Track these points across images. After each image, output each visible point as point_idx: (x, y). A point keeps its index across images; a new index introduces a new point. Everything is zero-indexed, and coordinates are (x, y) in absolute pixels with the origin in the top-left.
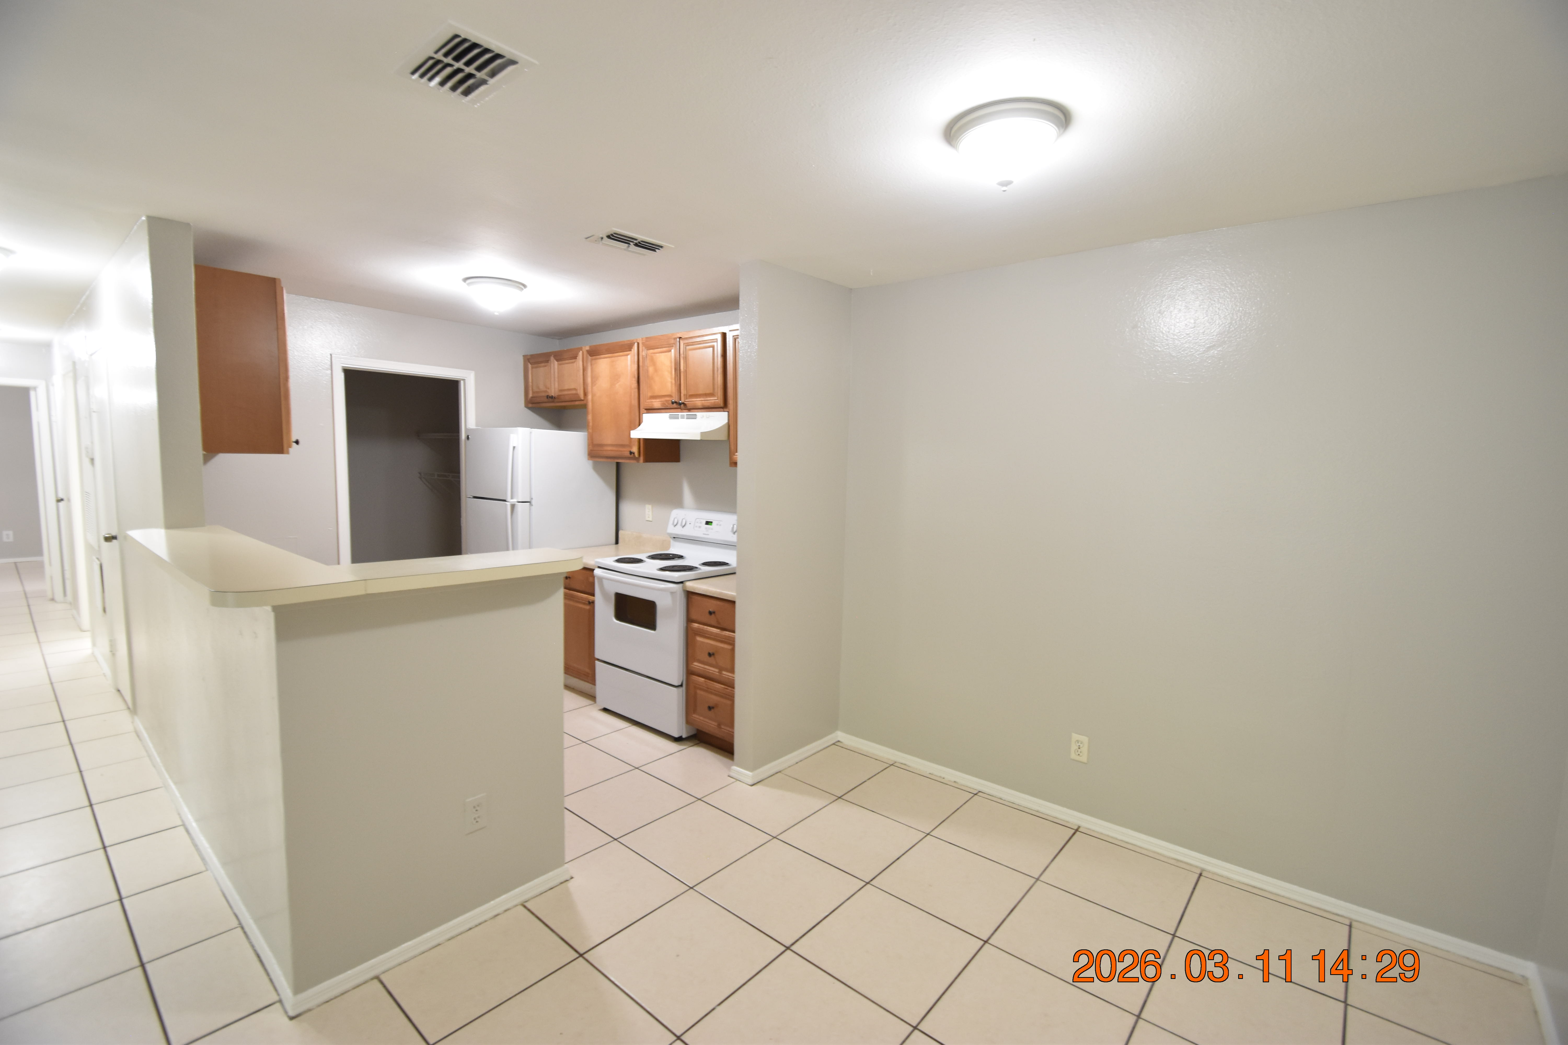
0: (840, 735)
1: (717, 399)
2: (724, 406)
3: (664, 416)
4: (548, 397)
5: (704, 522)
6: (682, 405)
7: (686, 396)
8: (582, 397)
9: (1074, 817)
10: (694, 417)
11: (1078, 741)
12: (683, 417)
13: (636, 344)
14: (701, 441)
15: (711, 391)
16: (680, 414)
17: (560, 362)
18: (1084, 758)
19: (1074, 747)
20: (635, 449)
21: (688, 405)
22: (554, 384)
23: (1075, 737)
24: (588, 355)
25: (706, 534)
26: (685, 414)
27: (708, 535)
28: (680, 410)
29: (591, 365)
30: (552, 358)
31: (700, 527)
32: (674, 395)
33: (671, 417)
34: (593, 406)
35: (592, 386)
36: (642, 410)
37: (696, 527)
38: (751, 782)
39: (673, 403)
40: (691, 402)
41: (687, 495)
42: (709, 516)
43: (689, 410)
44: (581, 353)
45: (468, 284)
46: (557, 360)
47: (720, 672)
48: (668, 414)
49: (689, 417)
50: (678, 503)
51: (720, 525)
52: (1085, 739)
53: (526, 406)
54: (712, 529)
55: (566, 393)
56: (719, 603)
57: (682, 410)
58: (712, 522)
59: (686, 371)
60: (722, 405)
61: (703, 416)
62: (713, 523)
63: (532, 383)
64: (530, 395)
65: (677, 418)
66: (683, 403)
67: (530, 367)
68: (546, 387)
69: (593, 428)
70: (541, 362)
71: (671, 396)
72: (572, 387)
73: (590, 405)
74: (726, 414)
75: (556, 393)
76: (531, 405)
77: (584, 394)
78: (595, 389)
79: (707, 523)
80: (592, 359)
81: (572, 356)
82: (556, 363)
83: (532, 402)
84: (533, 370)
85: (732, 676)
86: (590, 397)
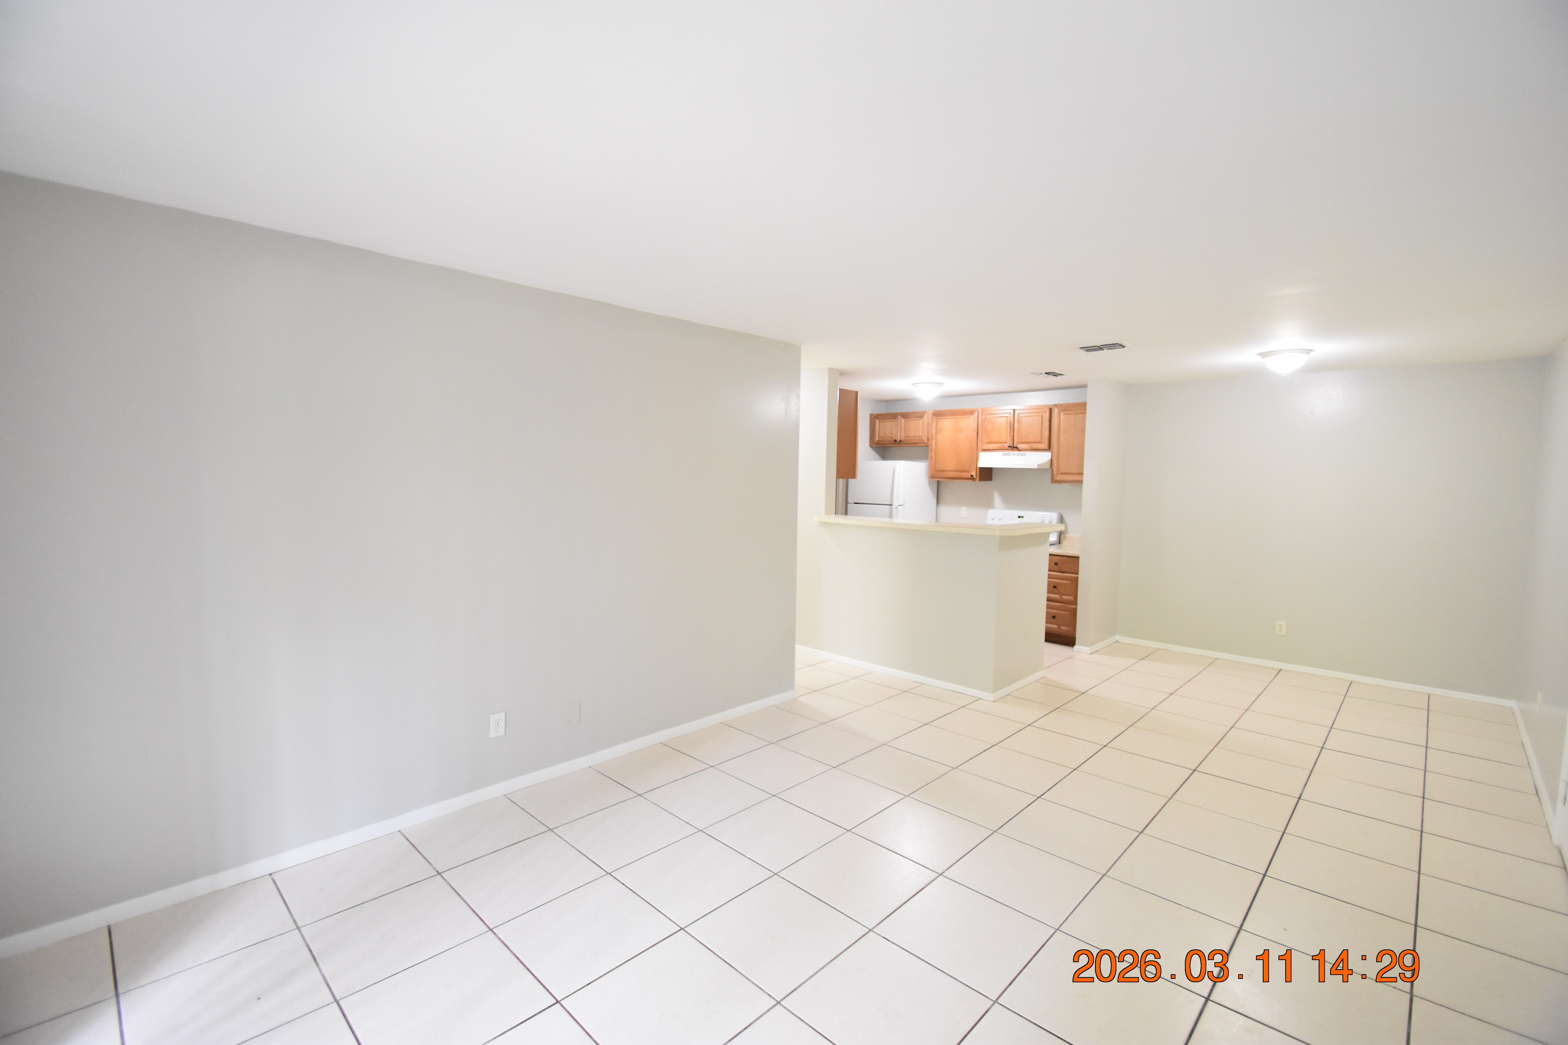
0: (1118, 637)
1: (1045, 445)
2: (1049, 448)
3: (999, 454)
4: (894, 440)
5: (1017, 517)
7: (1018, 443)
8: (926, 442)
9: (1279, 665)
10: (1025, 455)
11: (1280, 625)
12: (1014, 455)
13: (977, 412)
14: (1038, 469)
15: (1040, 441)
16: (1012, 453)
17: (906, 420)
18: (1284, 633)
19: (1278, 628)
20: (974, 474)
21: (1019, 448)
22: (900, 432)
23: (1279, 622)
24: (934, 416)
26: (1016, 453)
28: (1012, 450)
29: (936, 422)
30: (900, 416)
32: (1009, 442)
33: (1003, 455)
34: (936, 448)
35: (936, 436)
36: (980, 450)
38: (1090, 653)
39: (1009, 447)
40: (1020, 446)
41: (997, 499)
42: (1021, 513)
43: (1021, 451)
44: (926, 415)
45: (914, 387)
46: (904, 418)
47: (1061, 596)
48: (1001, 453)
49: (1018, 455)
50: (990, 505)
51: (1031, 518)
52: (1284, 623)
53: (871, 446)
55: (911, 438)
56: (1060, 558)
57: (1014, 450)
59: (1018, 429)
60: (1048, 448)
61: (1031, 455)
63: (879, 431)
64: (877, 439)
66: (1015, 447)
67: (877, 421)
68: (893, 434)
69: (935, 461)
70: (888, 419)
71: (1006, 443)
72: (917, 435)
73: (934, 446)
74: (1050, 454)
75: (903, 438)
76: (875, 445)
77: (928, 440)
78: (939, 437)
79: (1019, 517)
80: (937, 419)
81: (918, 417)
82: (903, 420)
83: (877, 444)
84: (881, 423)
85: (1072, 598)
86: (934, 442)
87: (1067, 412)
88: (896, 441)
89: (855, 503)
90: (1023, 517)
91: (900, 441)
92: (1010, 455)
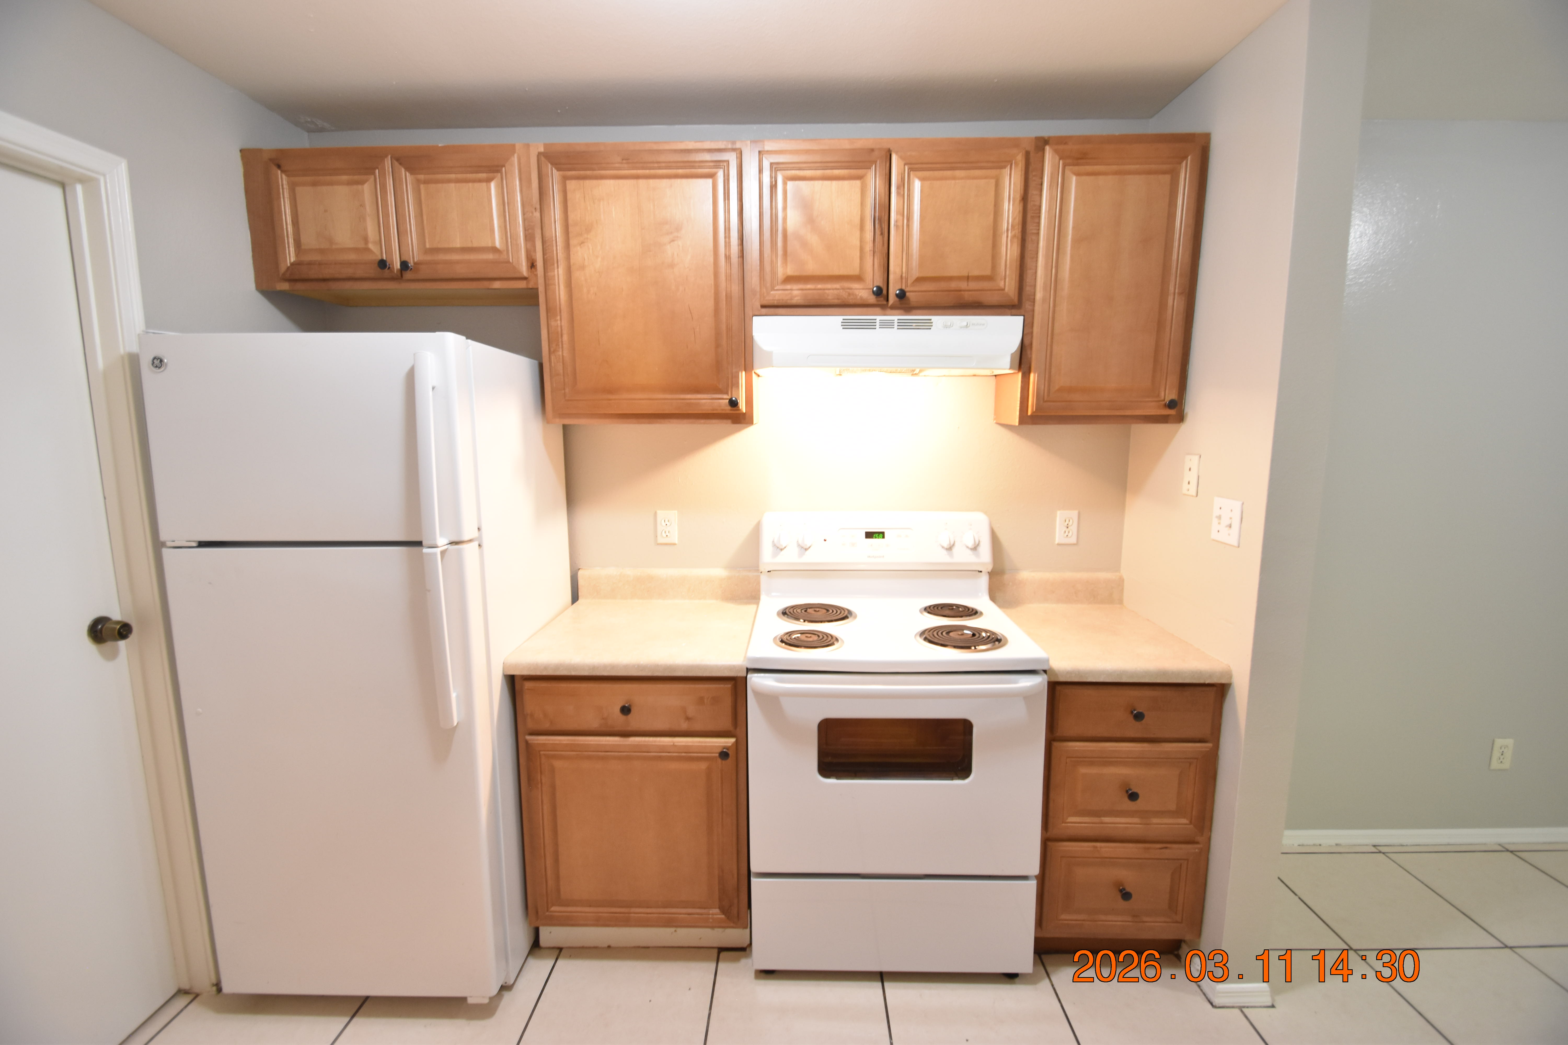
1: (999, 290)
2: (1019, 301)
5: (863, 535)
6: (891, 300)
8: (524, 270)
10: (928, 325)
12: (884, 325)
15: (988, 272)
16: (878, 318)
17: (424, 177)
21: (910, 300)
22: (400, 232)
24: (549, 166)
25: (874, 557)
26: (893, 318)
27: (880, 557)
28: (878, 310)
29: (562, 193)
30: (388, 162)
31: (853, 544)
32: (865, 277)
33: (846, 325)
34: (568, 299)
35: (567, 246)
37: (843, 544)
38: (1270, 1000)
40: (914, 293)
43: (909, 310)
44: (516, 157)
46: (411, 169)
47: (1145, 822)
48: (840, 319)
49: (902, 325)
53: (266, 287)
54: (880, 548)
55: (454, 256)
56: (1151, 692)
57: (885, 309)
59: (908, 227)
60: (1012, 302)
61: (951, 325)
62: (887, 535)
63: (296, 224)
64: (290, 257)
66: (894, 296)
67: (283, 180)
68: (366, 240)
69: (573, 349)
70: (336, 172)
71: (858, 278)
72: (485, 242)
73: (561, 293)
74: (1016, 322)
75: (414, 255)
76: (285, 286)
77: (532, 265)
78: (579, 254)
79: (869, 535)
80: (565, 179)
81: (478, 169)
82: (407, 178)
83: (294, 276)
84: (299, 190)
85: (1184, 821)
86: (559, 273)
87: (1089, 168)
88: (383, 264)
89: (202, 544)
90: (882, 534)
91: (404, 265)
92: (871, 326)
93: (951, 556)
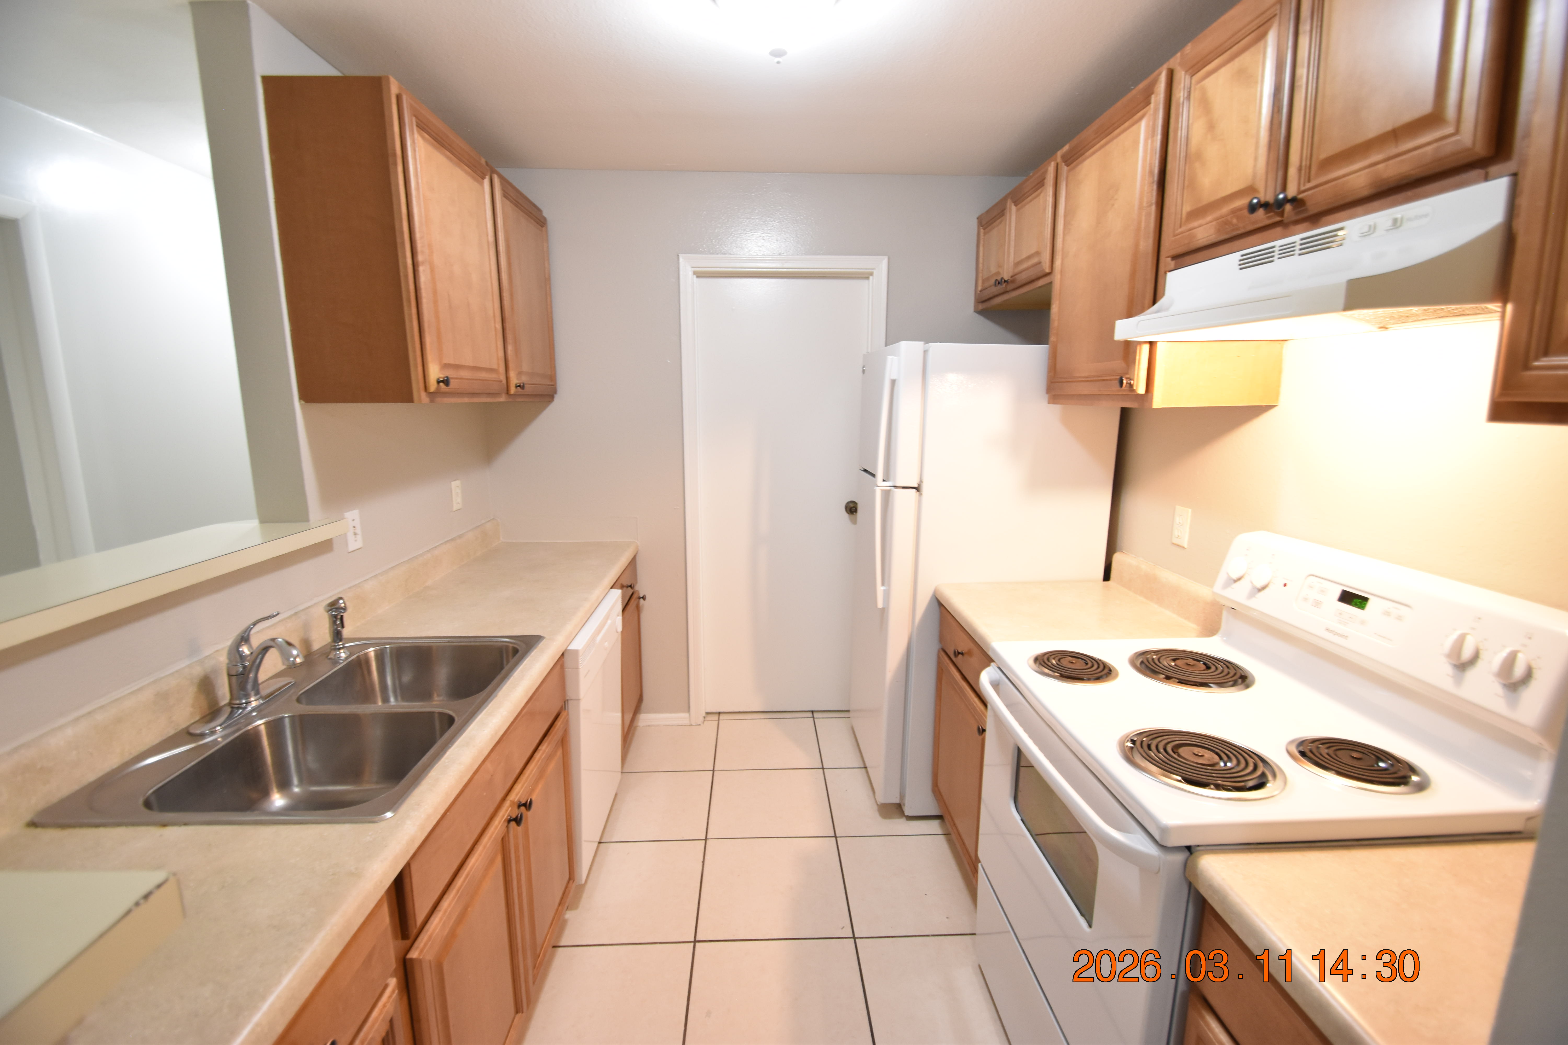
1: (1456, 134)
4: (998, 283)
5: (1338, 594)
6: (1288, 207)
7: (1307, 173)
8: (1047, 267)
12: (1287, 252)
13: (1165, 74)
16: (1278, 243)
17: (1020, 205)
21: (1309, 203)
22: (1010, 255)
24: (1063, 165)
25: (1336, 634)
26: (1296, 238)
27: (1346, 637)
28: (1279, 230)
30: (1009, 202)
31: (1317, 604)
32: (1260, 185)
34: (1061, 282)
35: (1064, 238)
36: (1166, 261)
37: (1305, 599)
39: (1254, 210)
40: (1324, 185)
43: (1315, 219)
44: (1052, 167)
46: (1015, 203)
48: (1237, 256)
51: (1399, 618)
53: (977, 310)
54: (1363, 622)
55: (1024, 266)
57: (1283, 226)
58: (1366, 599)
59: (1314, 77)
61: (1372, 229)
62: (1369, 605)
63: (983, 264)
64: (980, 287)
65: (1266, 258)
66: (1294, 200)
67: (982, 234)
68: (998, 264)
69: (1057, 335)
70: (996, 220)
71: (1252, 190)
72: (1033, 249)
73: (1058, 281)
75: (1010, 271)
76: (981, 307)
79: (1345, 596)
80: (1069, 172)
81: (1037, 186)
82: (1014, 210)
83: (980, 299)
84: (986, 238)
86: (1059, 263)
93: (1458, 681)
